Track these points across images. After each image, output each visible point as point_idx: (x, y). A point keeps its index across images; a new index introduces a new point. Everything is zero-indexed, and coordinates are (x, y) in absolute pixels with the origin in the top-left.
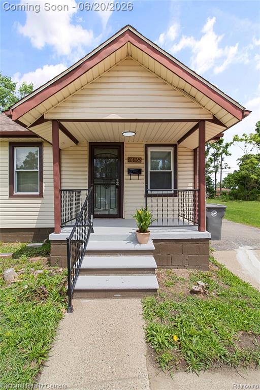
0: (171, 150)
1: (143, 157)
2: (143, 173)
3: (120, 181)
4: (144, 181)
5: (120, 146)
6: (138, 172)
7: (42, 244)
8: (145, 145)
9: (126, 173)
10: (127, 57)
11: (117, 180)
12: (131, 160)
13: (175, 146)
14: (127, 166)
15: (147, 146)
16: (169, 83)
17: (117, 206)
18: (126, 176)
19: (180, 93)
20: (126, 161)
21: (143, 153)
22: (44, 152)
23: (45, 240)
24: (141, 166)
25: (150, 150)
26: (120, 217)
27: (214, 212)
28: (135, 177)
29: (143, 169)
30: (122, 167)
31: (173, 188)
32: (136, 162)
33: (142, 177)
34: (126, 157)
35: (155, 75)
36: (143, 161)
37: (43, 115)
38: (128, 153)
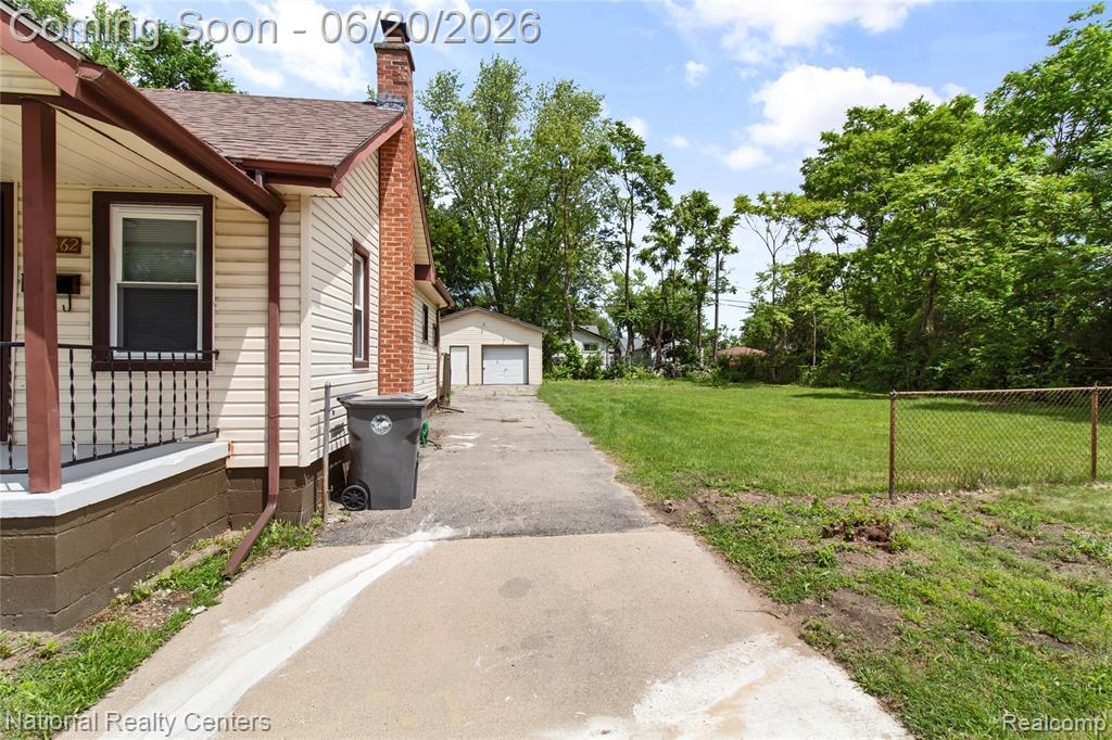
0: (194, 215)
1: (87, 236)
2: (86, 290)
4: (89, 317)
5: (3, 197)
8: (96, 194)
13: (205, 203)
15: (103, 199)
21: (88, 223)
24: (79, 265)
25: (121, 213)
27: (380, 421)
29: (88, 277)
33: (83, 302)
36: (87, 250)
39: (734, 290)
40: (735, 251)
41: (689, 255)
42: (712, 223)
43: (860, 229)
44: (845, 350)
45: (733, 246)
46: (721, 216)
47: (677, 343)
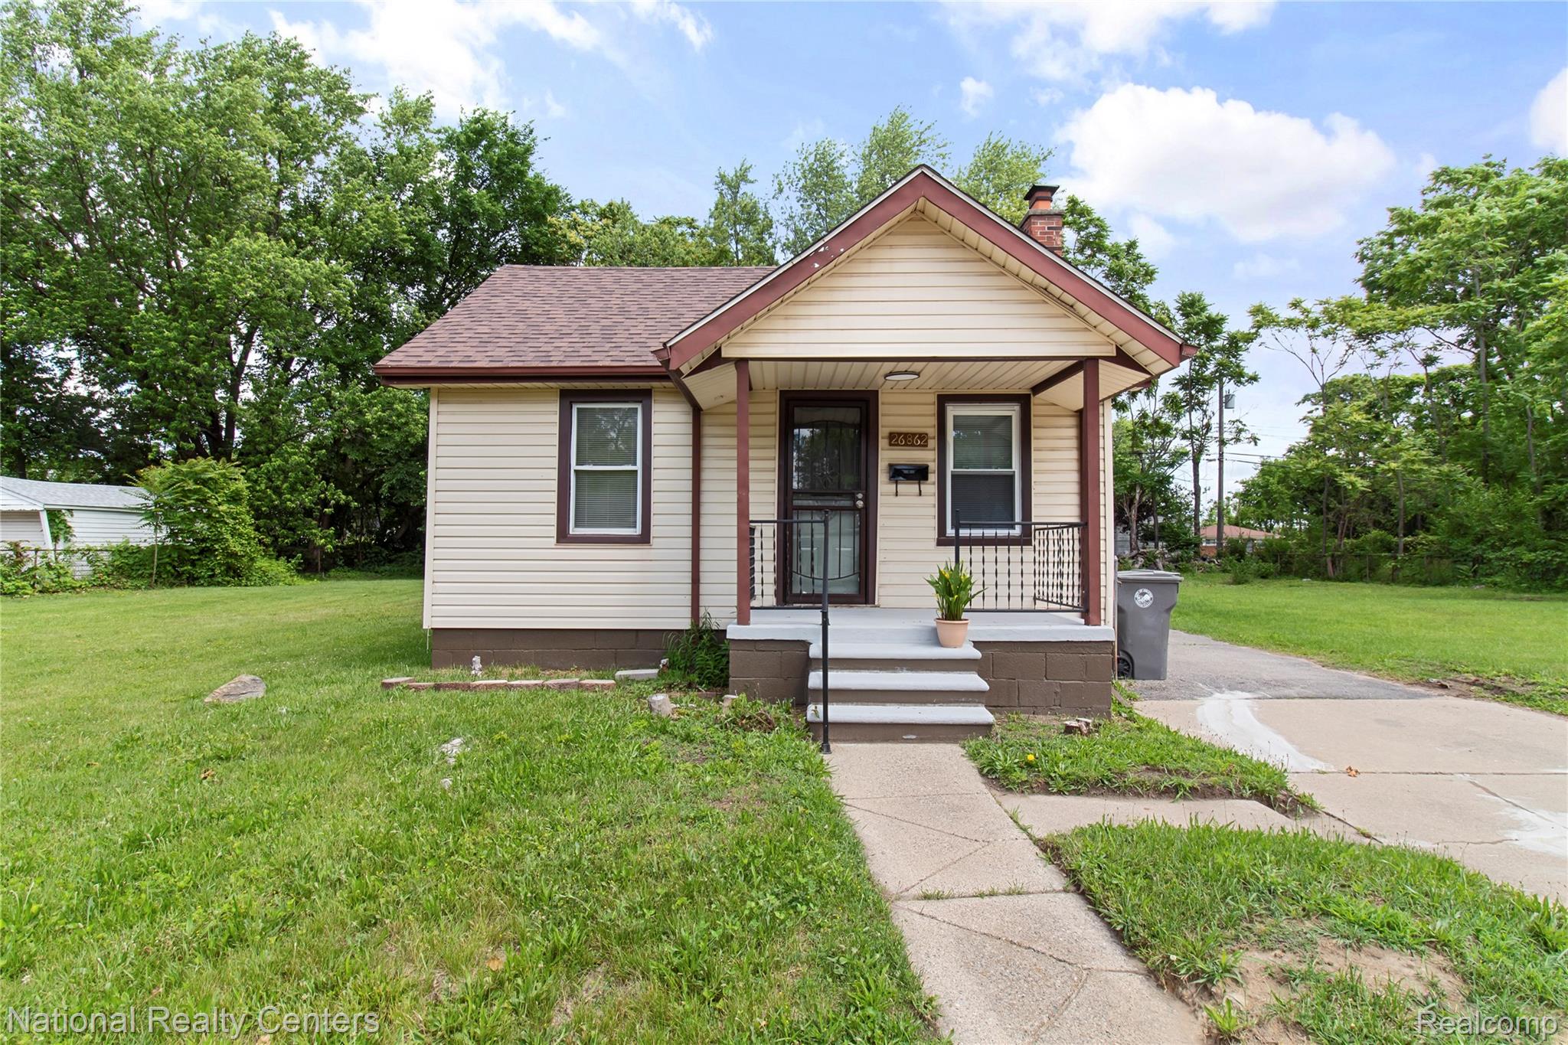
0: (1013, 411)
1: (933, 432)
2: (933, 477)
3: (865, 499)
4: (934, 500)
5: (867, 402)
6: (919, 474)
7: (656, 671)
8: (939, 397)
9: (883, 477)
10: (914, 216)
11: (860, 496)
12: (899, 439)
13: (1024, 401)
14: (887, 456)
15: (944, 400)
16: (1012, 273)
17: (857, 570)
18: (884, 486)
19: (1038, 296)
20: (883, 443)
21: (933, 421)
22: (655, 418)
23: (664, 661)
24: (927, 456)
25: (953, 411)
26: (866, 603)
27: (1143, 594)
28: (909, 488)
29: (933, 466)
30: (871, 459)
31: (1018, 518)
32: (913, 445)
33: (930, 488)
34: (883, 432)
35: (977, 256)
36: (933, 443)
37: (720, 349)
38: (889, 419)
39: (1255, 440)
40: (1254, 379)
41: (1177, 388)
42: (1214, 339)
43: (1461, 343)
44: (1459, 529)
45: (1249, 371)
46: (1229, 328)
47: (1160, 519)
